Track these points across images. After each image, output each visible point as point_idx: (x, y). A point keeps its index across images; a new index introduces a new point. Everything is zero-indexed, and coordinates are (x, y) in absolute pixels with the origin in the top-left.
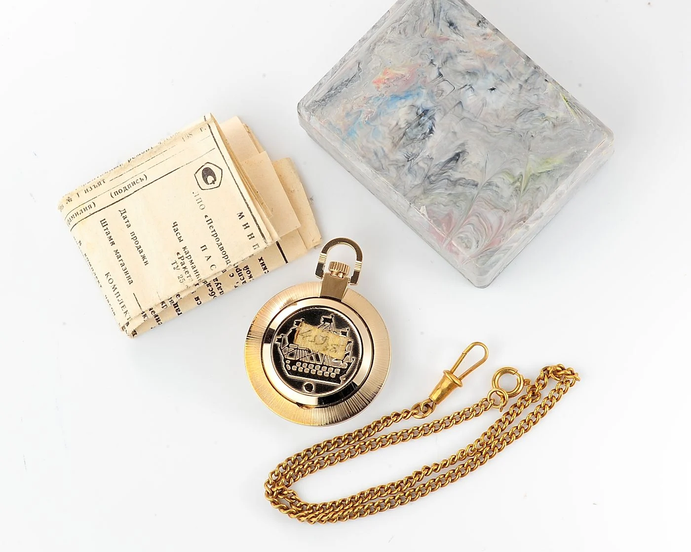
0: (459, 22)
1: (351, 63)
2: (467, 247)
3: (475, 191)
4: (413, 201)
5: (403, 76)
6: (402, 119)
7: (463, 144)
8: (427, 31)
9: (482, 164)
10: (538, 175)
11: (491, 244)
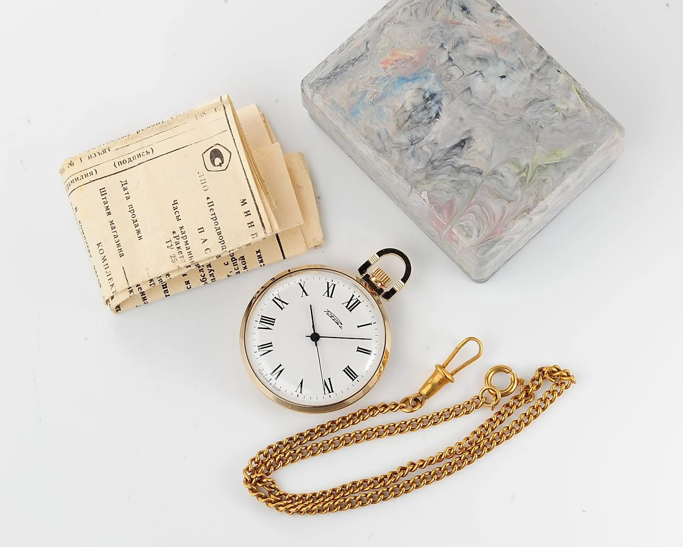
0: (472, 7)
1: (359, 42)
2: (468, 236)
3: (479, 179)
4: (415, 185)
5: (411, 58)
6: (408, 102)
7: (469, 131)
8: (439, 14)
9: (488, 152)
10: (545, 166)
11: (493, 234)
